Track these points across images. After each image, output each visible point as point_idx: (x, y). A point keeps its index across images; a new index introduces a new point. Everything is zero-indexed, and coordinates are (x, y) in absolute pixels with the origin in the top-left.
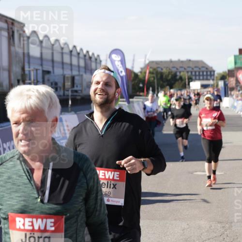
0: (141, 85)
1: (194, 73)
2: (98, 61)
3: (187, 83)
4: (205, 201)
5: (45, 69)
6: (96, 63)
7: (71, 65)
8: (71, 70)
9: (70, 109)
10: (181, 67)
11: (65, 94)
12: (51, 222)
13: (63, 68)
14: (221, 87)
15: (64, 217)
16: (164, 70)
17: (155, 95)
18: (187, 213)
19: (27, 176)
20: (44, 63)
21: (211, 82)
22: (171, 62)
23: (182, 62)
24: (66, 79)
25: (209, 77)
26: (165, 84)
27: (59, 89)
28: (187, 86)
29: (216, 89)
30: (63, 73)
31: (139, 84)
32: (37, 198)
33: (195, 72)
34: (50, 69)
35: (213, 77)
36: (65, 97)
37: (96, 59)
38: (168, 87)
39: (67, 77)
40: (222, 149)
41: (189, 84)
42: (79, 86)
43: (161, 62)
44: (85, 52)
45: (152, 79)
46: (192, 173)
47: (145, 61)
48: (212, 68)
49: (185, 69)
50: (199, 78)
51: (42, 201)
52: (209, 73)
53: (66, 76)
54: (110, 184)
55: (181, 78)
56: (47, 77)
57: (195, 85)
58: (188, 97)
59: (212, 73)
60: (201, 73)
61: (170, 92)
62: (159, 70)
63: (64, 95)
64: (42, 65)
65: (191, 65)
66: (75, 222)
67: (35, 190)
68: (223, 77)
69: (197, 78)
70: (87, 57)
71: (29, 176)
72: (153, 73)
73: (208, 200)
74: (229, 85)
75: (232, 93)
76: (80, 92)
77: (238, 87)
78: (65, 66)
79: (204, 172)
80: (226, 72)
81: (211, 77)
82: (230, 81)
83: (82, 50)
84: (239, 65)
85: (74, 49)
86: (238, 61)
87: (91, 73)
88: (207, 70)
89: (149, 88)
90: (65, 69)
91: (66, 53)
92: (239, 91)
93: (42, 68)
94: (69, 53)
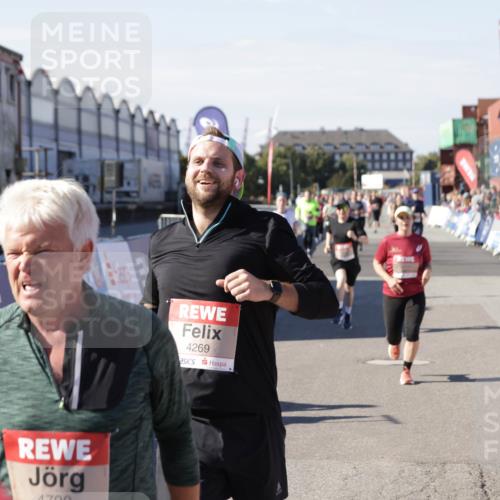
0: (261, 181)
1: (369, 157)
2: (172, 132)
3: (355, 177)
4: (390, 419)
5: (62, 148)
6: (169, 135)
7: (117, 139)
8: (118, 150)
9: (113, 231)
10: (344, 144)
11: (105, 200)
12: (85, 446)
13: (100, 146)
14: (426, 186)
15: (110, 435)
16: (309, 151)
17: (290, 202)
18: (353, 444)
19: (37, 358)
20: (61, 135)
21: (405, 175)
22: (323, 132)
23: (346, 133)
24: (106, 169)
25: (400, 165)
26: (310, 179)
27: (91, 189)
28: (356, 183)
29: (415, 190)
30: (101, 156)
31: (258, 178)
32: (57, 402)
33: (373, 154)
34: (74, 148)
35: (408, 165)
36: (104, 206)
37: (169, 128)
38: (316, 185)
39: (109, 165)
40: (426, 313)
41: (359, 179)
42: (132, 183)
43: (303, 133)
44: (145, 113)
45: (284, 168)
46: (364, 363)
47: (270, 130)
48: (406, 145)
49: (351, 147)
50: (381, 166)
51: (67, 407)
52: (400, 157)
53: (107, 162)
54: (209, 331)
55: (343, 166)
56: (66, 164)
57: (373, 181)
58: (358, 206)
59: (408, 156)
60: (385, 157)
62: (299, 149)
63: (102, 201)
64: (56, 140)
65: (364, 139)
66: (132, 443)
67: (54, 385)
68: (429, 165)
69: (377, 165)
70: (150, 124)
71: (42, 357)
72: (285, 157)
73: (396, 417)
74: (441, 180)
75: (449, 197)
76: (134, 195)
77: (461, 185)
78: (104, 142)
79: (388, 359)
80: (435, 154)
81: (404, 164)
82: (444, 174)
83: (139, 108)
84: (462, 139)
85: (124, 107)
86: (460, 131)
87: (158, 156)
88: (396, 150)
89: (278, 188)
90: (104, 149)
91: (106, 116)
92: (462, 193)
93: (58, 145)
94: (112, 114)
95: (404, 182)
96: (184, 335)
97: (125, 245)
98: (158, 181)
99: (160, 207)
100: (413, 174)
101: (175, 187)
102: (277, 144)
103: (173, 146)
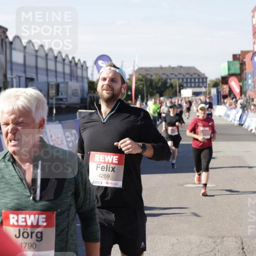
0: (129, 93)
1: (185, 80)
2: (84, 68)
3: (178, 91)
4: (195, 214)
5: (27, 76)
6: (82, 70)
7: (56, 71)
8: (56, 77)
9: (54, 118)
10: (172, 74)
11: (50, 103)
12: (43, 218)
13: (47, 75)
14: (214, 95)
15: (55, 212)
16: (154, 77)
17: (144, 104)
18: (177, 228)
20: (28, 69)
21: (203, 90)
22: (161, 68)
23: (173, 68)
24: (50, 87)
25: (201, 85)
26: (154, 92)
28: (178, 94)
30: (48, 80)
31: (128, 91)
32: (29, 197)
33: (187, 79)
34: (34, 76)
35: (205, 85)
36: (49, 106)
37: (82, 66)
38: (158, 95)
39: (52, 85)
41: (180, 92)
42: (64, 94)
43: (151, 68)
44: (70, 58)
45: (142, 86)
46: (182, 186)
47: (134, 67)
48: (204, 74)
49: (176, 76)
50: (191, 85)
52: (201, 80)
53: (51, 83)
54: (109, 168)
55: (171, 85)
56: (30, 84)
57: (187, 93)
59: (205, 80)
60: (193, 80)
61: (160, 100)
62: (149, 77)
63: (48, 103)
64: (25, 72)
65: (182, 72)
67: (27, 188)
68: (216, 85)
69: (189, 85)
70: (73, 64)
72: (142, 80)
73: (198, 213)
74: (222, 92)
75: (225, 101)
76: (65, 100)
77: (232, 95)
78: (49, 73)
79: (195, 184)
80: (219, 79)
81: (203, 84)
82: (223, 89)
83: (67, 56)
84: (232, 71)
85: (59, 55)
86: (231, 67)
87: (77, 80)
88: (199, 77)
89: (138, 96)
90: (49, 77)
91: (51, 59)
92: (233, 99)
93: (26, 74)
94: (53, 59)
95: (203, 94)
96: (97, 169)
97: (60, 126)
98: (77, 93)
99: (78, 106)
100: (207, 89)
101: (85, 96)
102: (138, 74)
103: (85, 75)
